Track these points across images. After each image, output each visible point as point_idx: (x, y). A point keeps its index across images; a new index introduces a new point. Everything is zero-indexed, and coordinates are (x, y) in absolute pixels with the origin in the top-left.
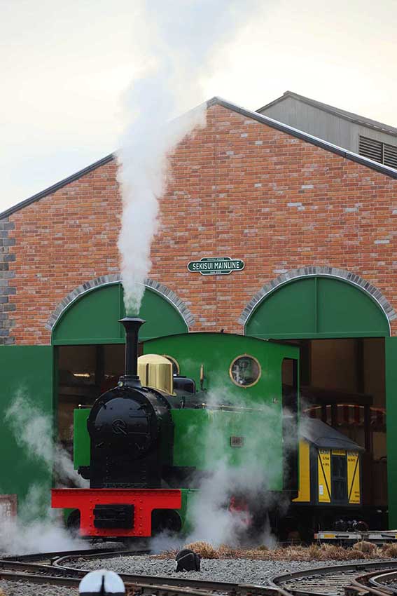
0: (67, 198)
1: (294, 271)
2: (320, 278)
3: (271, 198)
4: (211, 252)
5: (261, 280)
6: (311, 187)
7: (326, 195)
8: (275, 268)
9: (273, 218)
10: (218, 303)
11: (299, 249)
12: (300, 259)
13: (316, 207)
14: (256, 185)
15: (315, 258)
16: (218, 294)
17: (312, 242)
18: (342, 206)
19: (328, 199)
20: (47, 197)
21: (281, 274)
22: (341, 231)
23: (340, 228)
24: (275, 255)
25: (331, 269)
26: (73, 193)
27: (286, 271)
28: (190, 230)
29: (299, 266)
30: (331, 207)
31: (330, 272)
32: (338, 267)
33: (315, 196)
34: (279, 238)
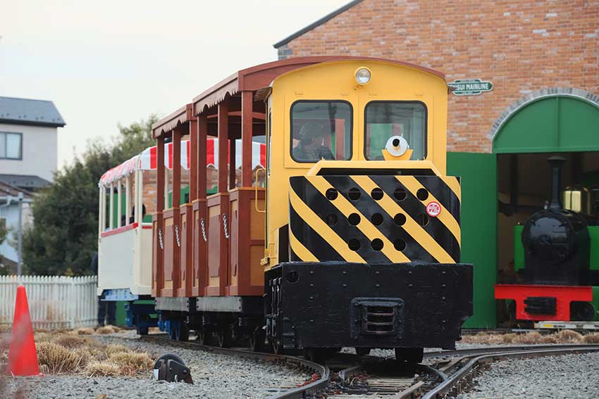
0: (338, 27)
1: (538, 91)
2: (561, 98)
3: (518, 25)
4: (464, 75)
5: (508, 99)
6: (555, 15)
7: (568, 22)
8: (520, 89)
9: (520, 44)
10: (469, 120)
11: (543, 72)
12: (543, 80)
13: (559, 34)
14: (505, 14)
15: (557, 80)
16: (470, 112)
17: (555, 64)
18: (583, 32)
19: (570, 26)
20: (321, 26)
21: (526, 95)
22: (582, 54)
23: (580, 52)
24: (521, 77)
25: (571, 89)
26: (343, 22)
27: (531, 91)
28: (445, 55)
29: (542, 87)
30: (572, 33)
31: (571, 92)
32: (577, 88)
33: (559, 23)
34: (525, 61)
